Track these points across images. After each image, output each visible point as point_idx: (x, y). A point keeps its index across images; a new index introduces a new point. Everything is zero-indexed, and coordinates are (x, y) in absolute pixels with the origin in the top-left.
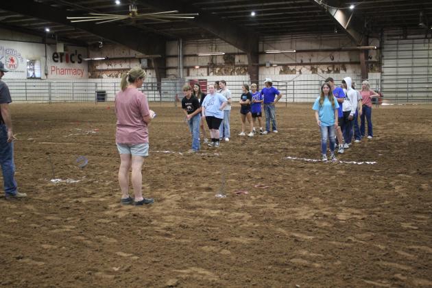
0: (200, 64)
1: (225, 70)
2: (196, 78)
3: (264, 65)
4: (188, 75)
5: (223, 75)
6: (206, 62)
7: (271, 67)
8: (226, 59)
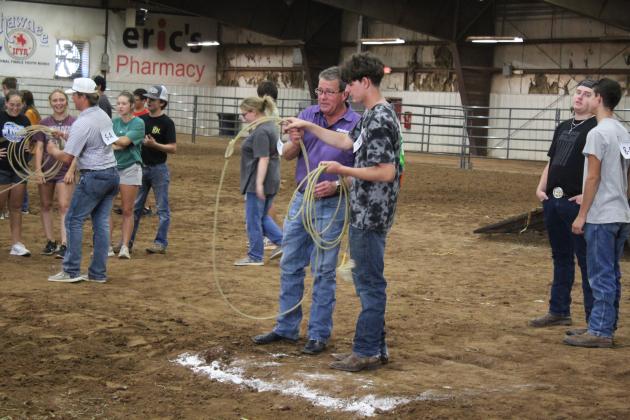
0: (395, 65)
1: (436, 80)
3: (499, 72)
5: (431, 89)
6: (404, 59)
7: (512, 75)
8: (437, 54)
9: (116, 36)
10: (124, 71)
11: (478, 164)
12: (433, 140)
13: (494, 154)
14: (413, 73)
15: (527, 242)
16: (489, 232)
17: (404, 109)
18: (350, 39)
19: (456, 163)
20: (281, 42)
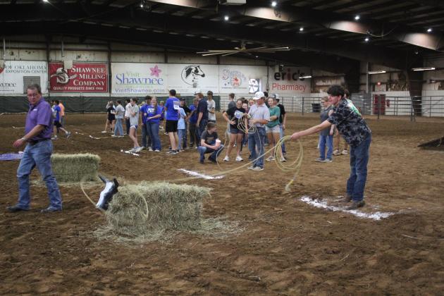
0: (382, 81)
1: (399, 86)
2: (378, 93)
3: (425, 82)
4: (374, 90)
5: (397, 90)
6: (386, 79)
7: (431, 83)
8: (399, 76)
9: (271, 76)
10: (275, 89)
11: (418, 119)
12: (399, 110)
13: (424, 115)
14: (390, 84)
15: (440, 150)
16: (425, 146)
17: (387, 99)
18: (363, 72)
19: (409, 119)
20: (336, 75)
